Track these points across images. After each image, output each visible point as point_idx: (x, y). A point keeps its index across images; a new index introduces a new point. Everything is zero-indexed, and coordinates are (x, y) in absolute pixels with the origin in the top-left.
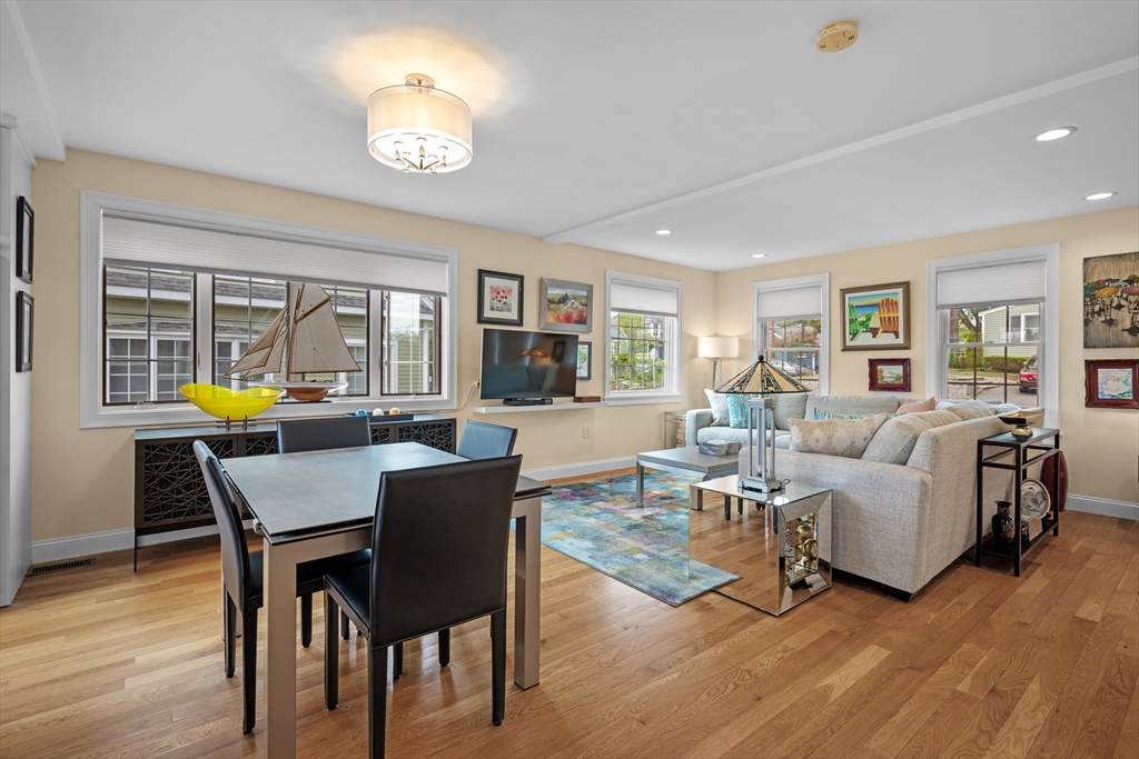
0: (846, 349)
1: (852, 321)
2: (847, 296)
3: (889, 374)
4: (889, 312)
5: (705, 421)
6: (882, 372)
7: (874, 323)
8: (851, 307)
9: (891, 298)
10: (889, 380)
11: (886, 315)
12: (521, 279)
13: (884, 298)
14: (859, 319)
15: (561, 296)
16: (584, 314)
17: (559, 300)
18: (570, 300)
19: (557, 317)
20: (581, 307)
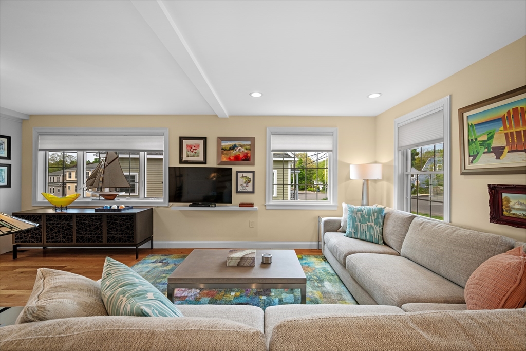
0: (464, 173)
1: (471, 142)
2: (466, 115)
3: (520, 204)
5: (335, 228)
6: (508, 201)
7: (499, 141)
8: (471, 126)
9: (519, 106)
10: (519, 213)
12: (205, 139)
13: (511, 108)
14: (479, 139)
15: (231, 146)
16: (249, 155)
17: (230, 148)
18: (238, 147)
19: (229, 158)
20: (246, 151)
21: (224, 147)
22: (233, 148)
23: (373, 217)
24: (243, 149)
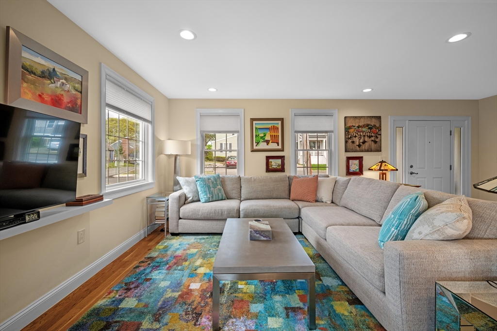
0: (253, 151)
1: (256, 136)
2: (254, 122)
3: (275, 163)
4: (274, 132)
5: (184, 201)
6: (271, 162)
7: (268, 138)
8: (256, 128)
9: (275, 125)
10: (275, 167)
11: (273, 134)
13: (272, 125)
14: (260, 135)
15: (45, 69)
16: (79, 102)
17: (43, 72)
18: (59, 79)
19: (40, 96)
20: (74, 92)
21: (27, 63)
22: (50, 75)
23: (218, 182)
24: (68, 86)
